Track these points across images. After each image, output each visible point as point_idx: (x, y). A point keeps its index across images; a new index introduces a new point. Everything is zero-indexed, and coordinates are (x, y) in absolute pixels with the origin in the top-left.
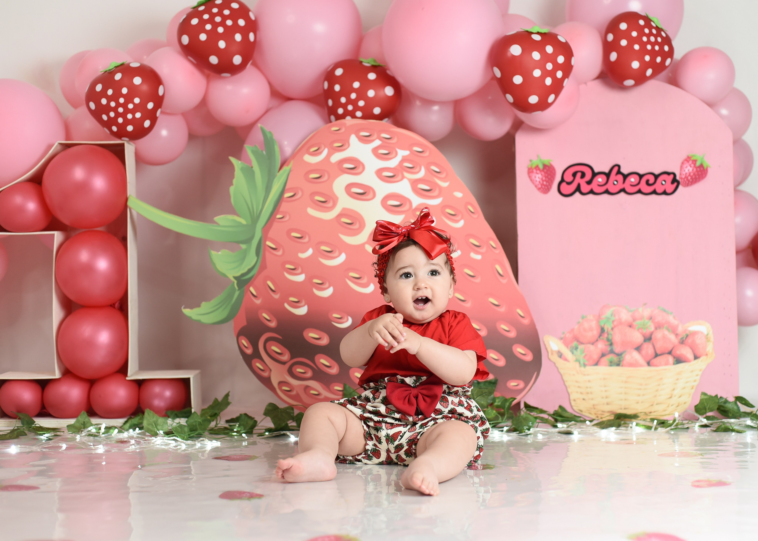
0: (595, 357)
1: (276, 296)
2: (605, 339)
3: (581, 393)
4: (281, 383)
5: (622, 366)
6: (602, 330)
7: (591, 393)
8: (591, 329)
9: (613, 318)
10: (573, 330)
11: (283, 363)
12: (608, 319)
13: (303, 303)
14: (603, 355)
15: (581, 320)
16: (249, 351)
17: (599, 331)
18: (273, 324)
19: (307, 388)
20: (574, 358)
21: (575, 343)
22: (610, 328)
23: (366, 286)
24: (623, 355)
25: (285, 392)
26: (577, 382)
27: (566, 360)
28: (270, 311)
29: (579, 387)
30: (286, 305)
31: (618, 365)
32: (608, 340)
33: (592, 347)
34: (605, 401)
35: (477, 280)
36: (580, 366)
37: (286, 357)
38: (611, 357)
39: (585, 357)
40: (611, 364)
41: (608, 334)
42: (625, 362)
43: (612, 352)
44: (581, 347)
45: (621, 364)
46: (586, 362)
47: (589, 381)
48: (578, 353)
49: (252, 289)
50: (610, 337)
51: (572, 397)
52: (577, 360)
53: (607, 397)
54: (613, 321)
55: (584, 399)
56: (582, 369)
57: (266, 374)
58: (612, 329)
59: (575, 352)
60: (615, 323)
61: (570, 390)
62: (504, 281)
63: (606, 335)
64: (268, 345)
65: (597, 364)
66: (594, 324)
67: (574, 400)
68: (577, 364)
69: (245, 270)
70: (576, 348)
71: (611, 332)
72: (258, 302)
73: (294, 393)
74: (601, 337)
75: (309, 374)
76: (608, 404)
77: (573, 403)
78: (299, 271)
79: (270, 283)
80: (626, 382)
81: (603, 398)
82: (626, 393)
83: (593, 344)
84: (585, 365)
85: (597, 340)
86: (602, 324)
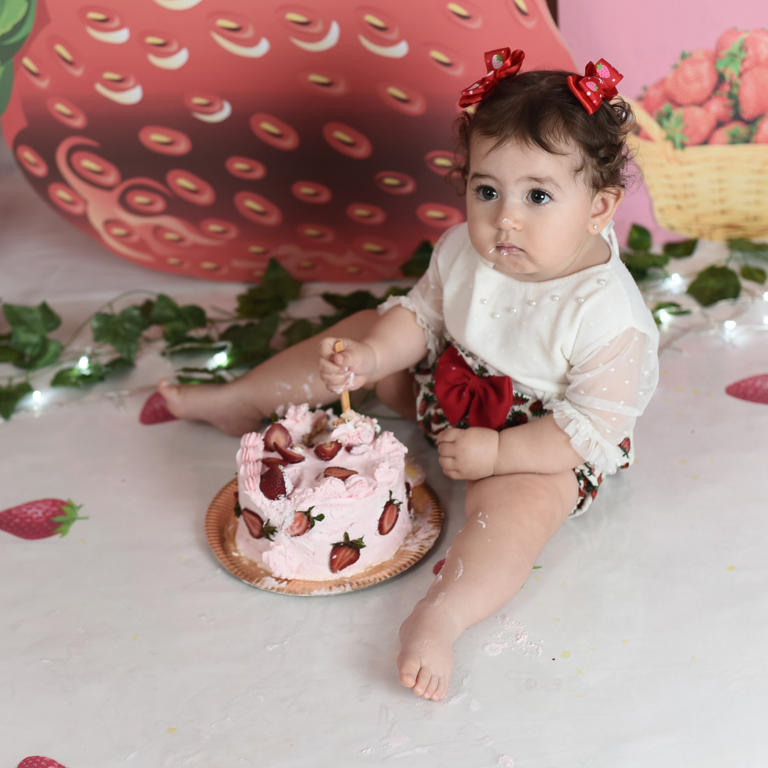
0: (704, 129)
1: (78, 72)
2: (725, 95)
3: (675, 197)
4: (109, 223)
5: (756, 142)
6: (721, 79)
7: (693, 195)
8: (699, 78)
9: (743, 55)
10: (662, 82)
11: (108, 188)
12: (733, 56)
13: (132, 82)
14: (720, 124)
15: (679, 62)
16: (41, 171)
17: (714, 80)
18: (79, 122)
19: (158, 231)
20: (664, 134)
21: (666, 107)
22: (736, 73)
23: (253, 43)
24: (759, 123)
25: (118, 238)
26: (667, 177)
27: (647, 138)
28: (68, 100)
29: (671, 186)
30: (100, 88)
31: (747, 141)
32: (731, 96)
33: (698, 112)
34: (718, 207)
35: (476, 25)
36: (675, 147)
37: (112, 178)
38: (736, 128)
39: (683, 131)
40: (734, 140)
41: (731, 85)
42: (760, 136)
43: (737, 117)
44: (678, 113)
45: (753, 138)
46: (686, 140)
47: (691, 174)
48: (672, 123)
49: (27, 62)
50: (735, 91)
51: (657, 205)
52: (670, 138)
53: (722, 201)
54: (743, 61)
55: (679, 208)
56: (679, 153)
57: (78, 209)
58: (741, 75)
59: (665, 123)
60: (747, 64)
61: (652, 193)
62: (529, 24)
63: (727, 88)
64: (75, 157)
65: (706, 142)
66: (705, 68)
67: (661, 210)
68: (669, 146)
69: (8, 27)
70: (668, 116)
71: (738, 81)
72: (43, 84)
73: (135, 238)
74: (718, 92)
75: (159, 205)
76: (723, 212)
77: (658, 215)
78: (116, 23)
79: (60, 49)
80: (760, 172)
81: (714, 202)
82: (758, 192)
83: (701, 104)
84: (683, 146)
85: (709, 98)
86: (720, 67)
